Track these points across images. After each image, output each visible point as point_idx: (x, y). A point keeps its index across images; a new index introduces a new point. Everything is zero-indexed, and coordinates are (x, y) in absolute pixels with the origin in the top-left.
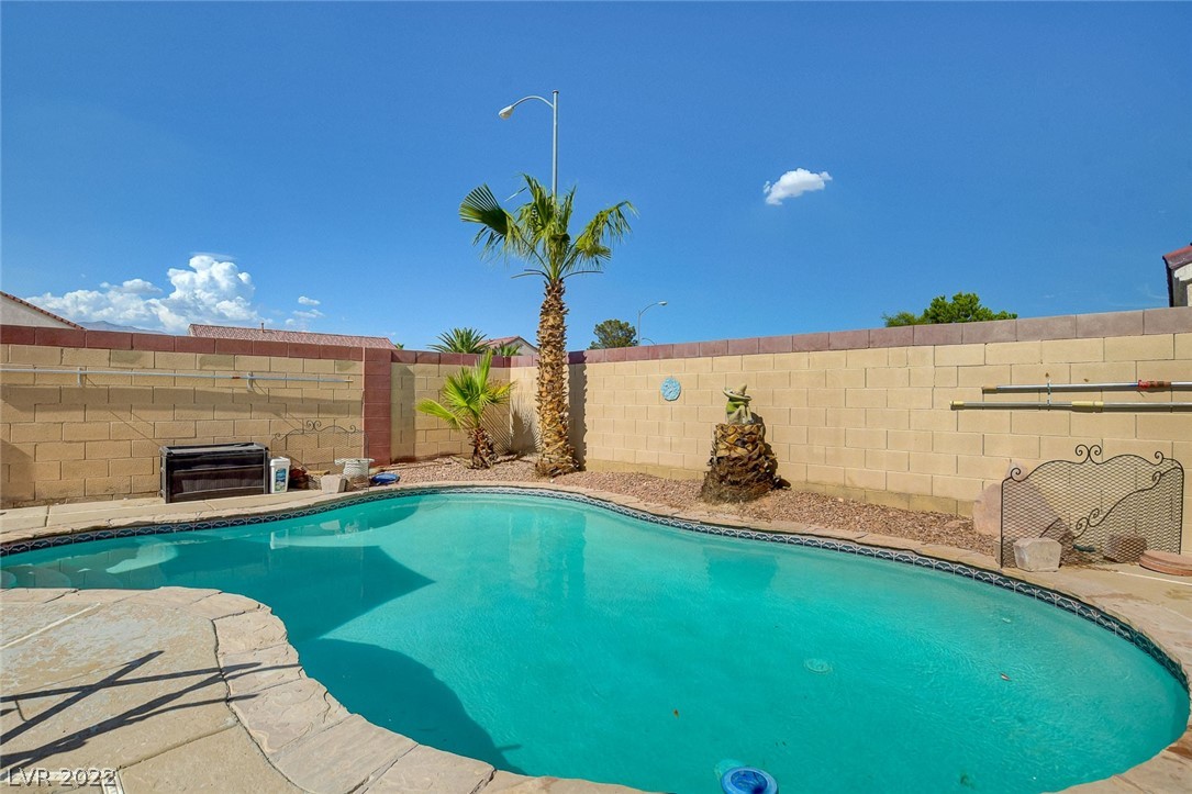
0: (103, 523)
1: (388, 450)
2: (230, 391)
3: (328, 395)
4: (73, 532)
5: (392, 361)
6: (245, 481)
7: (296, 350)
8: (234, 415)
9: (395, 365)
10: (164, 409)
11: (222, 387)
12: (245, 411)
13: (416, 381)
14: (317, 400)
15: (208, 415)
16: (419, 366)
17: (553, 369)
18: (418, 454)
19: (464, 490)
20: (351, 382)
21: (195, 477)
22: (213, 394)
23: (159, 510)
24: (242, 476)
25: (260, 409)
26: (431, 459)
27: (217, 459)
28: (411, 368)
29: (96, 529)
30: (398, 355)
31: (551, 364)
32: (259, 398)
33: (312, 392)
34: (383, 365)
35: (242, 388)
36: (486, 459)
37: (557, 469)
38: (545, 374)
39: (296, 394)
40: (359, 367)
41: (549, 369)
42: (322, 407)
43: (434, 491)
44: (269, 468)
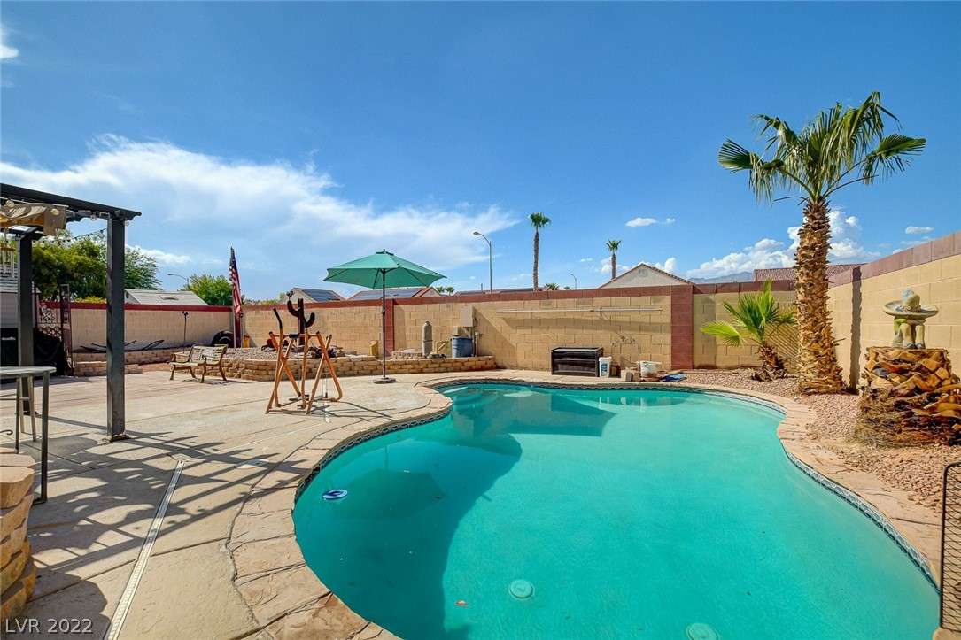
0: (509, 378)
1: (692, 359)
2: (590, 318)
3: (646, 320)
4: (498, 380)
5: (694, 293)
6: (586, 368)
7: (626, 292)
8: (592, 331)
9: (697, 296)
10: (562, 328)
11: (587, 316)
12: (598, 329)
13: (717, 308)
14: (639, 322)
15: (580, 331)
16: (719, 295)
17: (805, 289)
18: (718, 364)
19: (723, 394)
20: (662, 311)
21: (564, 363)
22: (582, 320)
23: (547, 377)
24: (584, 365)
25: (606, 329)
26: (730, 368)
27: (572, 355)
28: (712, 297)
29: (506, 380)
30: (700, 289)
31: (803, 285)
32: (605, 322)
33: (636, 318)
34: (686, 296)
35: (596, 316)
36: (770, 373)
37: (810, 388)
38: (799, 295)
39: (626, 319)
40: (668, 300)
41: (802, 290)
42: (642, 328)
43: (700, 391)
44: (598, 363)
